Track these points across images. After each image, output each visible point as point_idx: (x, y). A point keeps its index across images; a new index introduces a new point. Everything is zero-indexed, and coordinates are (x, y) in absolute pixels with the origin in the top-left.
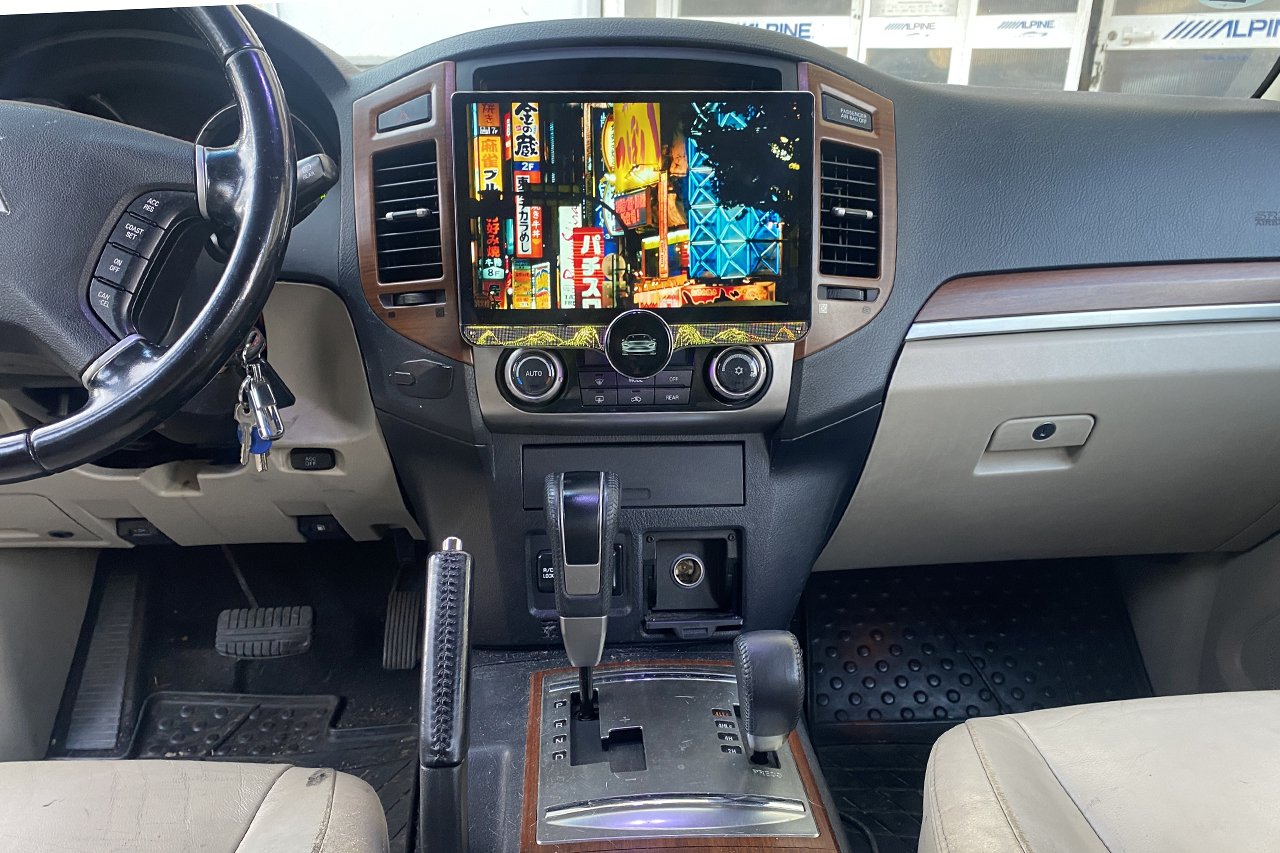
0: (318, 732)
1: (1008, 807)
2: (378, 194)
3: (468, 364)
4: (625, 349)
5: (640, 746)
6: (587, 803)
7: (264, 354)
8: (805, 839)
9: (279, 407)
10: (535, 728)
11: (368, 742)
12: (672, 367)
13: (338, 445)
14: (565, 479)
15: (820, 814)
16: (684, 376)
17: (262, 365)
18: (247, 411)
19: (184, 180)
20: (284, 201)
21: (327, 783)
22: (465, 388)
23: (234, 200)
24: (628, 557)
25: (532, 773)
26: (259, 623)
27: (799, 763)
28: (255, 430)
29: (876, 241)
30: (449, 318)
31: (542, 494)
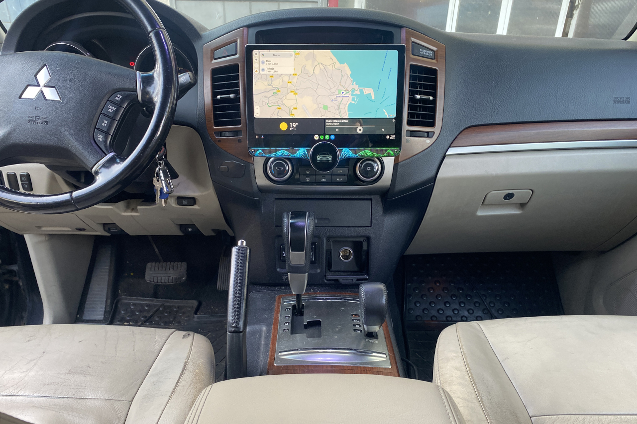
0: (189, 316)
1: (466, 359)
2: (214, 87)
3: (252, 163)
4: (318, 159)
5: (320, 327)
6: (298, 350)
7: (166, 157)
8: (385, 369)
9: (171, 179)
10: (277, 318)
11: (210, 321)
12: (339, 166)
13: (197, 196)
14: (291, 214)
15: (393, 359)
16: (345, 170)
17: (164, 161)
18: (158, 181)
19: (132, 87)
20: (174, 93)
21: (191, 338)
22: (250, 173)
23: (153, 95)
24: (319, 248)
25: (275, 337)
27: (387, 338)
28: (162, 189)
29: (434, 110)
30: (244, 144)
31: (282, 220)
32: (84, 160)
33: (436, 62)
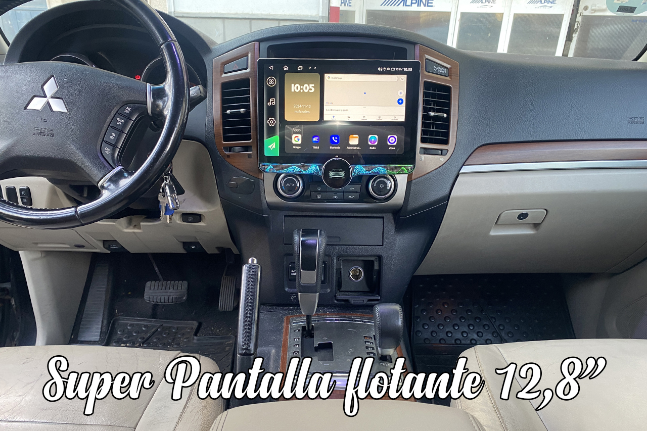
0: (188, 338)
2: (223, 101)
3: (262, 179)
4: (331, 175)
5: (331, 350)
7: (171, 172)
9: (177, 195)
10: (286, 340)
11: (211, 343)
12: (352, 183)
13: (203, 212)
14: (302, 232)
16: (357, 187)
17: (170, 176)
18: (164, 196)
19: (142, 99)
20: (185, 106)
22: (260, 190)
23: (163, 108)
24: (329, 267)
25: (284, 360)
26: (164, 288)
28: (167, 205)
29: (447, 127)
30: (254, 159)
31: (292, 238)
32: (90, 174)
33: (450, 79)
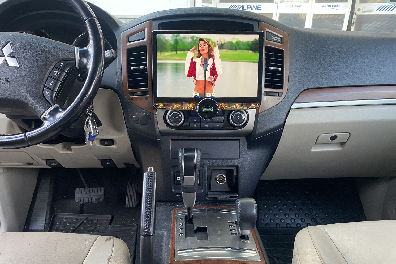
0: (105, 226)
1: (319, 253)
2: (129, 62)
3: (155, 114)
4: (203, 110)
5: (206, 232)
6: (189, 249)
7: (93, 110)
8: (256, 262)
9: (97, 126)
10: (174, 225)
11: (120, 230)
12: (219, 116)
13: (115, 138)
14: (184, 150)
15: (261, 254)
16: (222, 119)
17: (92, 113)
18: (88, 127)
19: (72, 57)
20: (102, 63)
21: (112, 241)
22: (154, 122)
23: (87, 64)
24: (202, 174)
25: (173, 239)
26: (88, 192)
27: (255, 239)
28: (90, 133)
29: (282, 77)
30: (150, 100)
31: (177, 154)
32: (35, 110)
33: (283, 45)
